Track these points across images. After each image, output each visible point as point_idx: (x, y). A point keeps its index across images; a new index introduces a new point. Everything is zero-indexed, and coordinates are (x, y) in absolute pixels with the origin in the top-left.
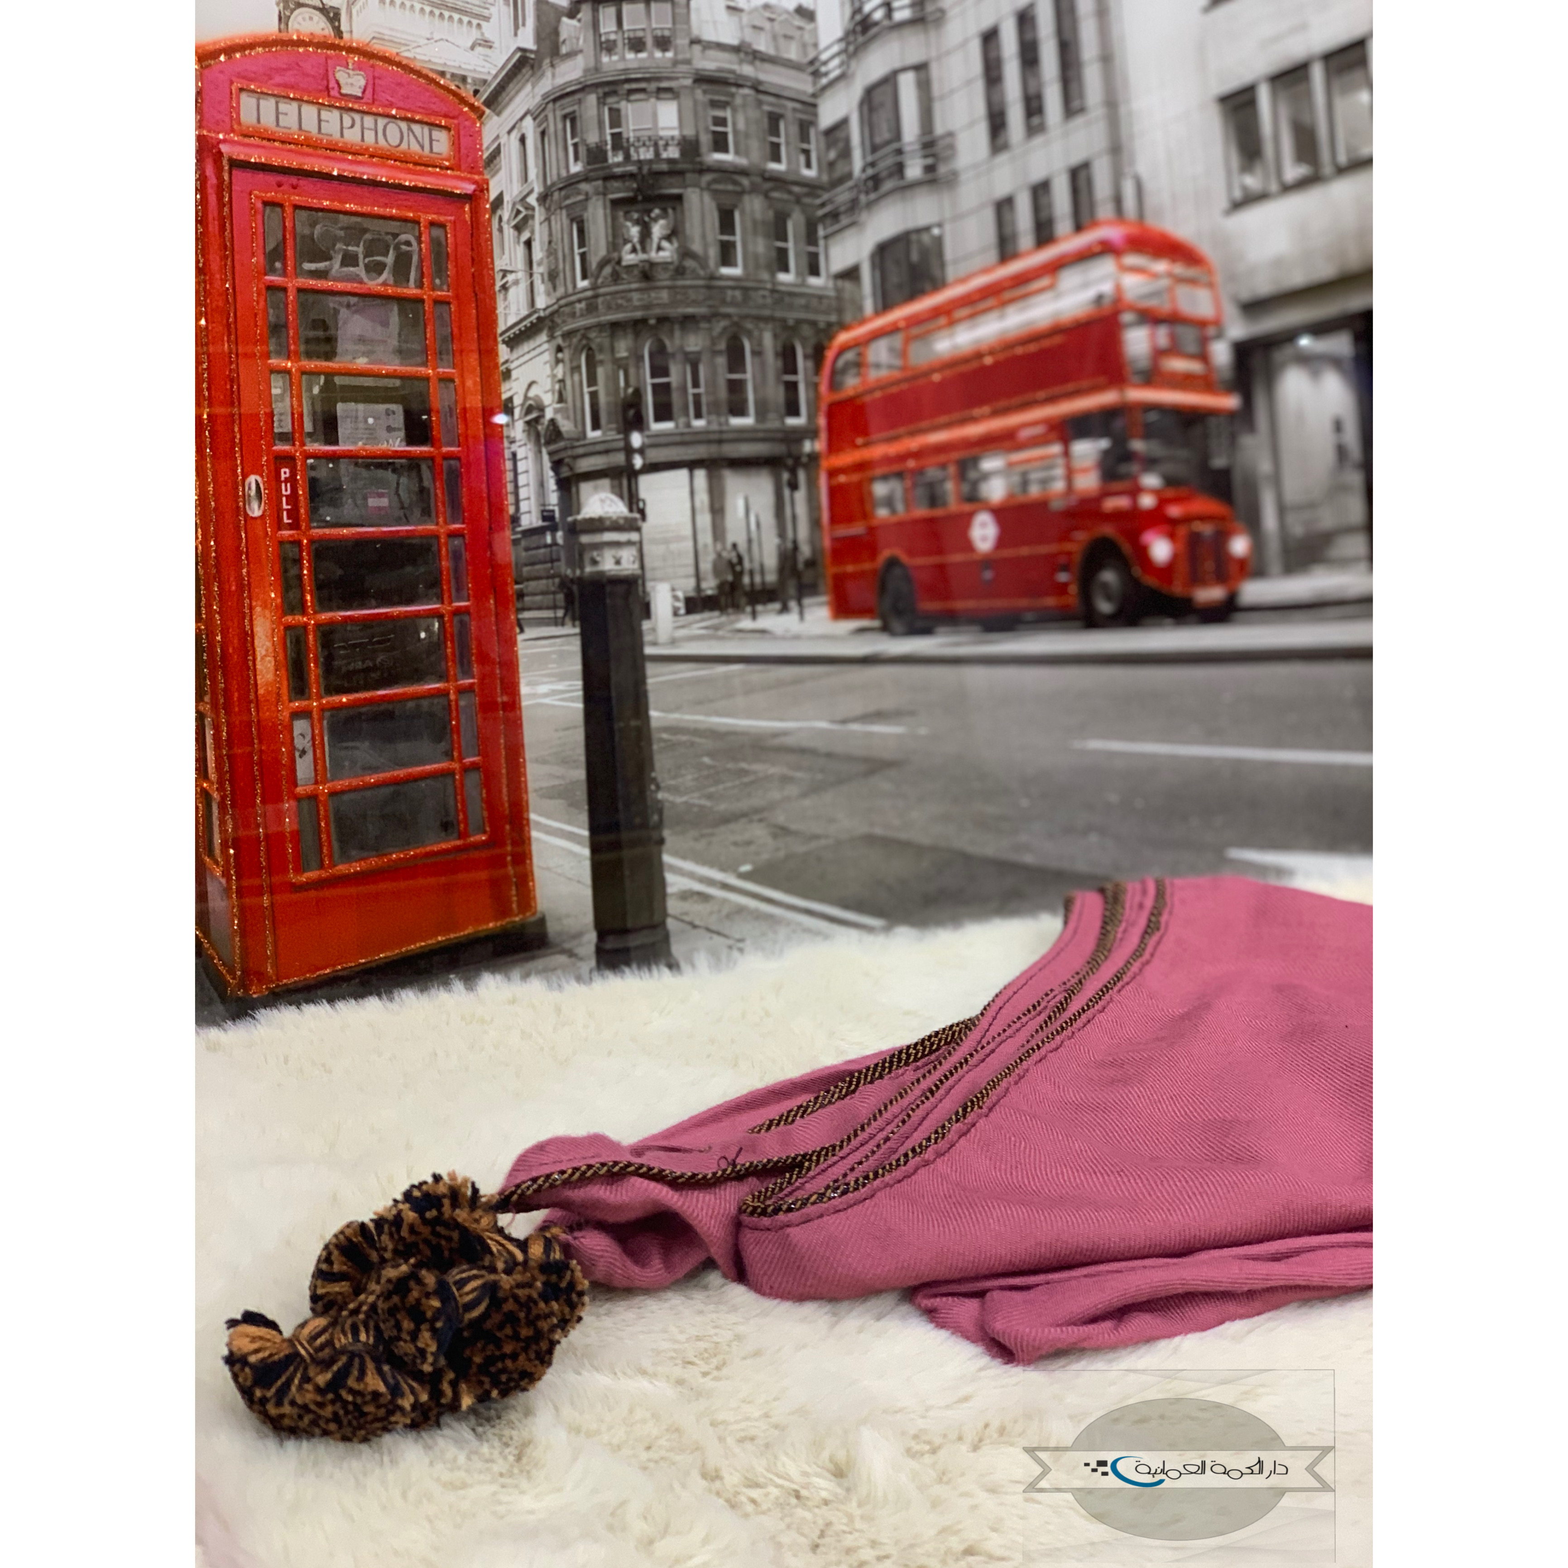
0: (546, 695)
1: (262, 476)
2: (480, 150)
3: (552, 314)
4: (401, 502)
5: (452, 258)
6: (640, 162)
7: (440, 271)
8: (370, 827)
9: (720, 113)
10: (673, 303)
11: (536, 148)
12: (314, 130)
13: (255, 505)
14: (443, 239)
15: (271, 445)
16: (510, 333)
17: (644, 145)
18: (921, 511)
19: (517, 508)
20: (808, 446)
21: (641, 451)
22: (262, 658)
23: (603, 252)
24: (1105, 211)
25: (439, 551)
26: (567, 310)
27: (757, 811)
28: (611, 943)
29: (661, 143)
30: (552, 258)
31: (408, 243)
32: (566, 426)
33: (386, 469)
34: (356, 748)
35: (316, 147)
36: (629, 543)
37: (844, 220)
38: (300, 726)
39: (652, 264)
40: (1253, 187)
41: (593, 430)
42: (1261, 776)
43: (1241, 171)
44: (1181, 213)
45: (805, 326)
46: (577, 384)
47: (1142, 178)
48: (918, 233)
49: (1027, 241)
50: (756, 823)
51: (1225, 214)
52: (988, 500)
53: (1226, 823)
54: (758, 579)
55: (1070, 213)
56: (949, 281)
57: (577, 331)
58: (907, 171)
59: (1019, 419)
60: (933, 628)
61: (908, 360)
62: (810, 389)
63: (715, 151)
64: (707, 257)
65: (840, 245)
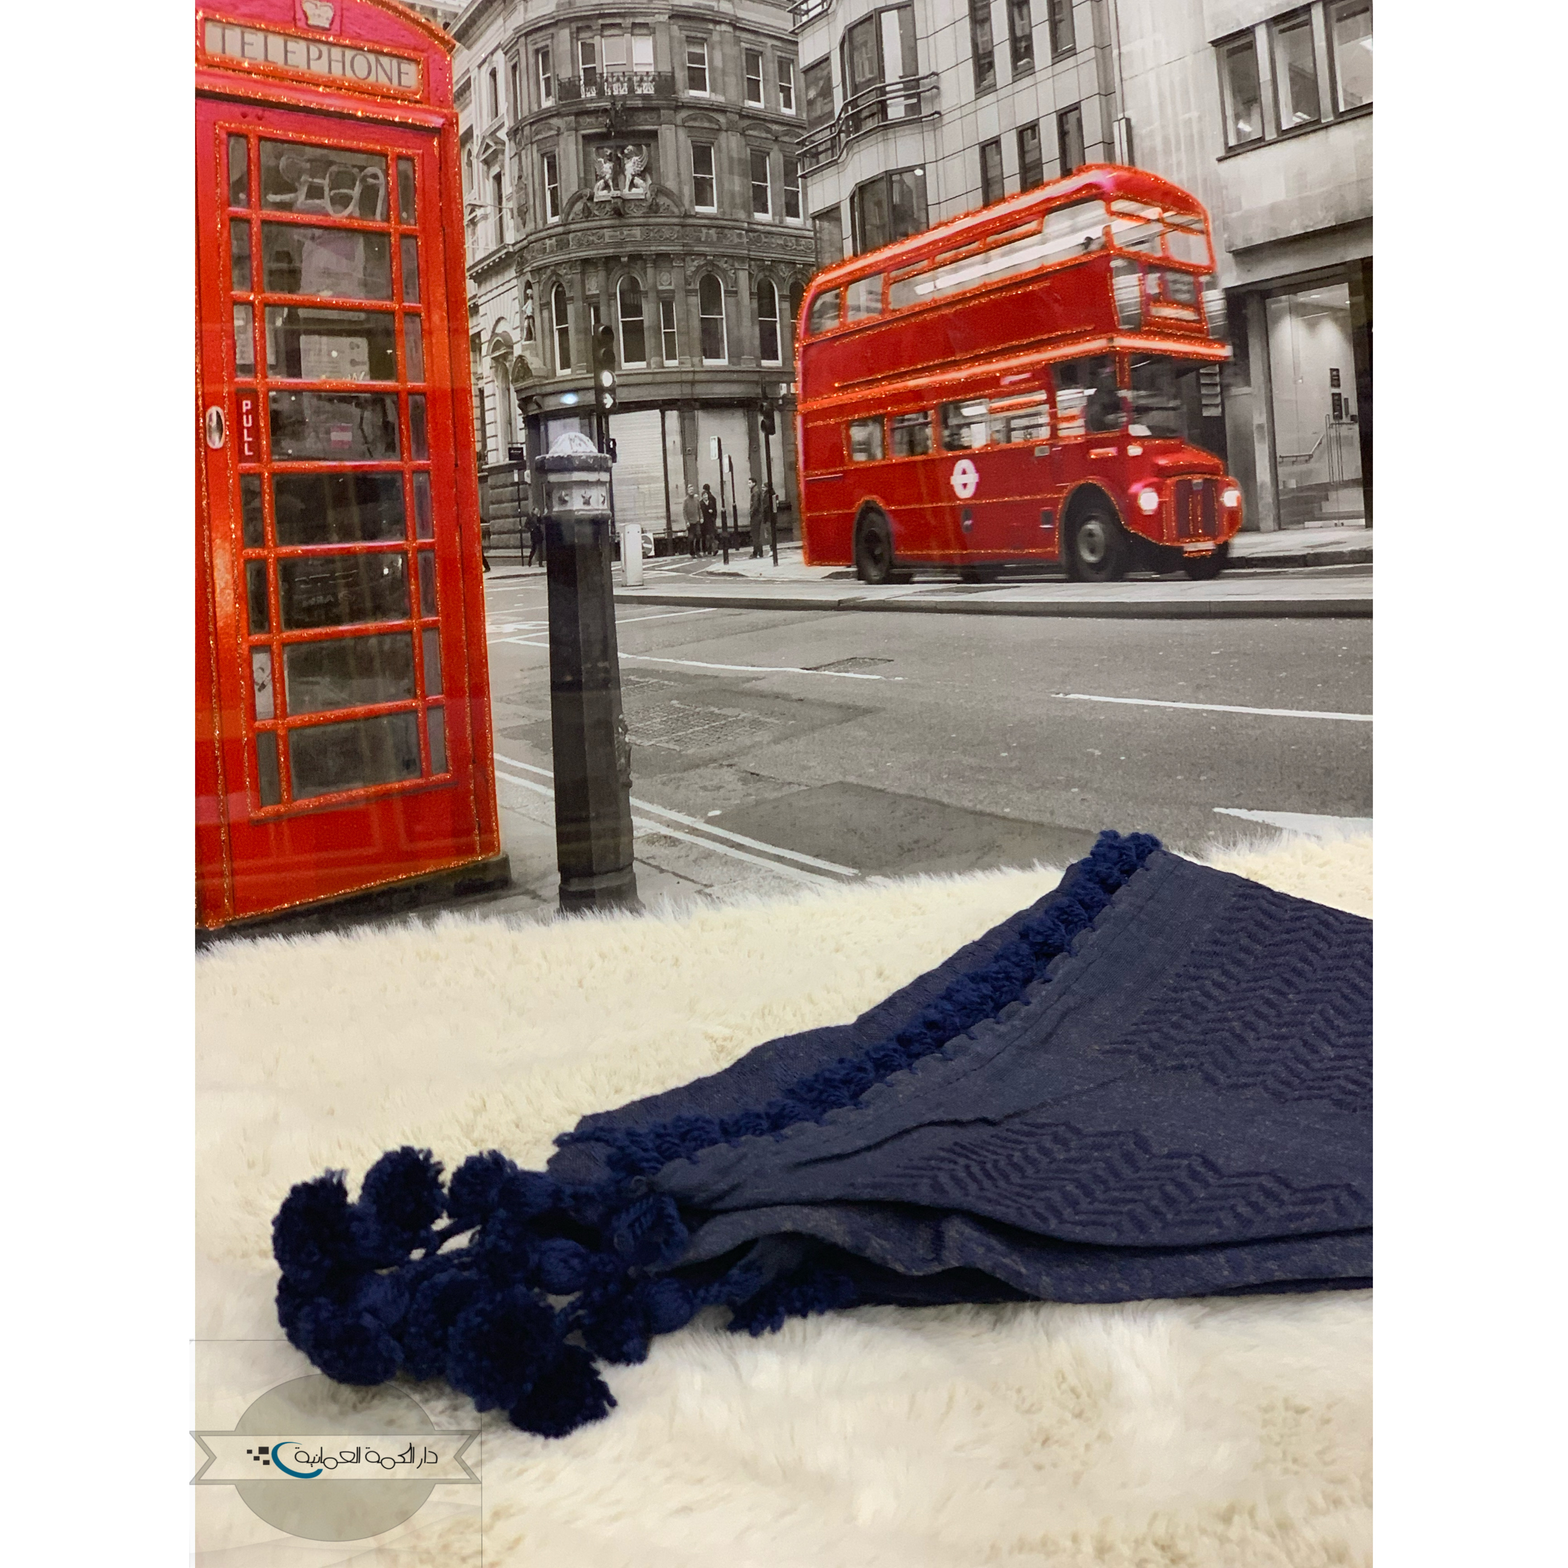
0: (512, 634)
1: (223, 408)
2: (450, 83)
3: (521, 249)
4: (365, 437)
5: (419, 191)
6: (613, 96)
7: (407, 205)
8: (331, 763)
9: (697, 50)
10: (647, 241)
11: (507, 82)
12: (280, 61)
13: (216, 436)
14: (410, 173)
15: (231, 377)
16: (478, 268)
17: (618, 80)
18: (899, 456)
19: (484, 446)
20: (783, 390)
21: (612, 390)
22: (222, 590)
23: (574, 188)
24: (1095, 155)
25: (404, 486)
26: (536, 245)
27: (728, 756)
28: (575, 886)
29: (635, 79)
30: (522, 193)
31: (375, 176)
32: (535, 363)
33: (350, 403)
34: (318, 683)
35: (282, 79)
36: (599, 483)
37: (824, 159)
38: (260, 660)
39: (625, 201)
40: (1250, 133)
41: (562, 368)
42: (1250, 732)
43: (1237, 117)
44: (1174, 160)
45: (782, 266)
46: (546, 321)
47: (1133, 122)
48: (900, 174)
49: (1012, 185)
50: (725, 769)
51: (1220, 160)
52: (969, 447)
53: (1212, 780)
54: (730, 522)
55: (1057, 156)
56: (932, 223)
57: (546, 267)
58: (889, 110)
59: (1003, 364)
60: (911, 575)
61: (888, 304)
62: (788, 331)
63: (692, 88)
64: (682, 195)
65: (819, 185)
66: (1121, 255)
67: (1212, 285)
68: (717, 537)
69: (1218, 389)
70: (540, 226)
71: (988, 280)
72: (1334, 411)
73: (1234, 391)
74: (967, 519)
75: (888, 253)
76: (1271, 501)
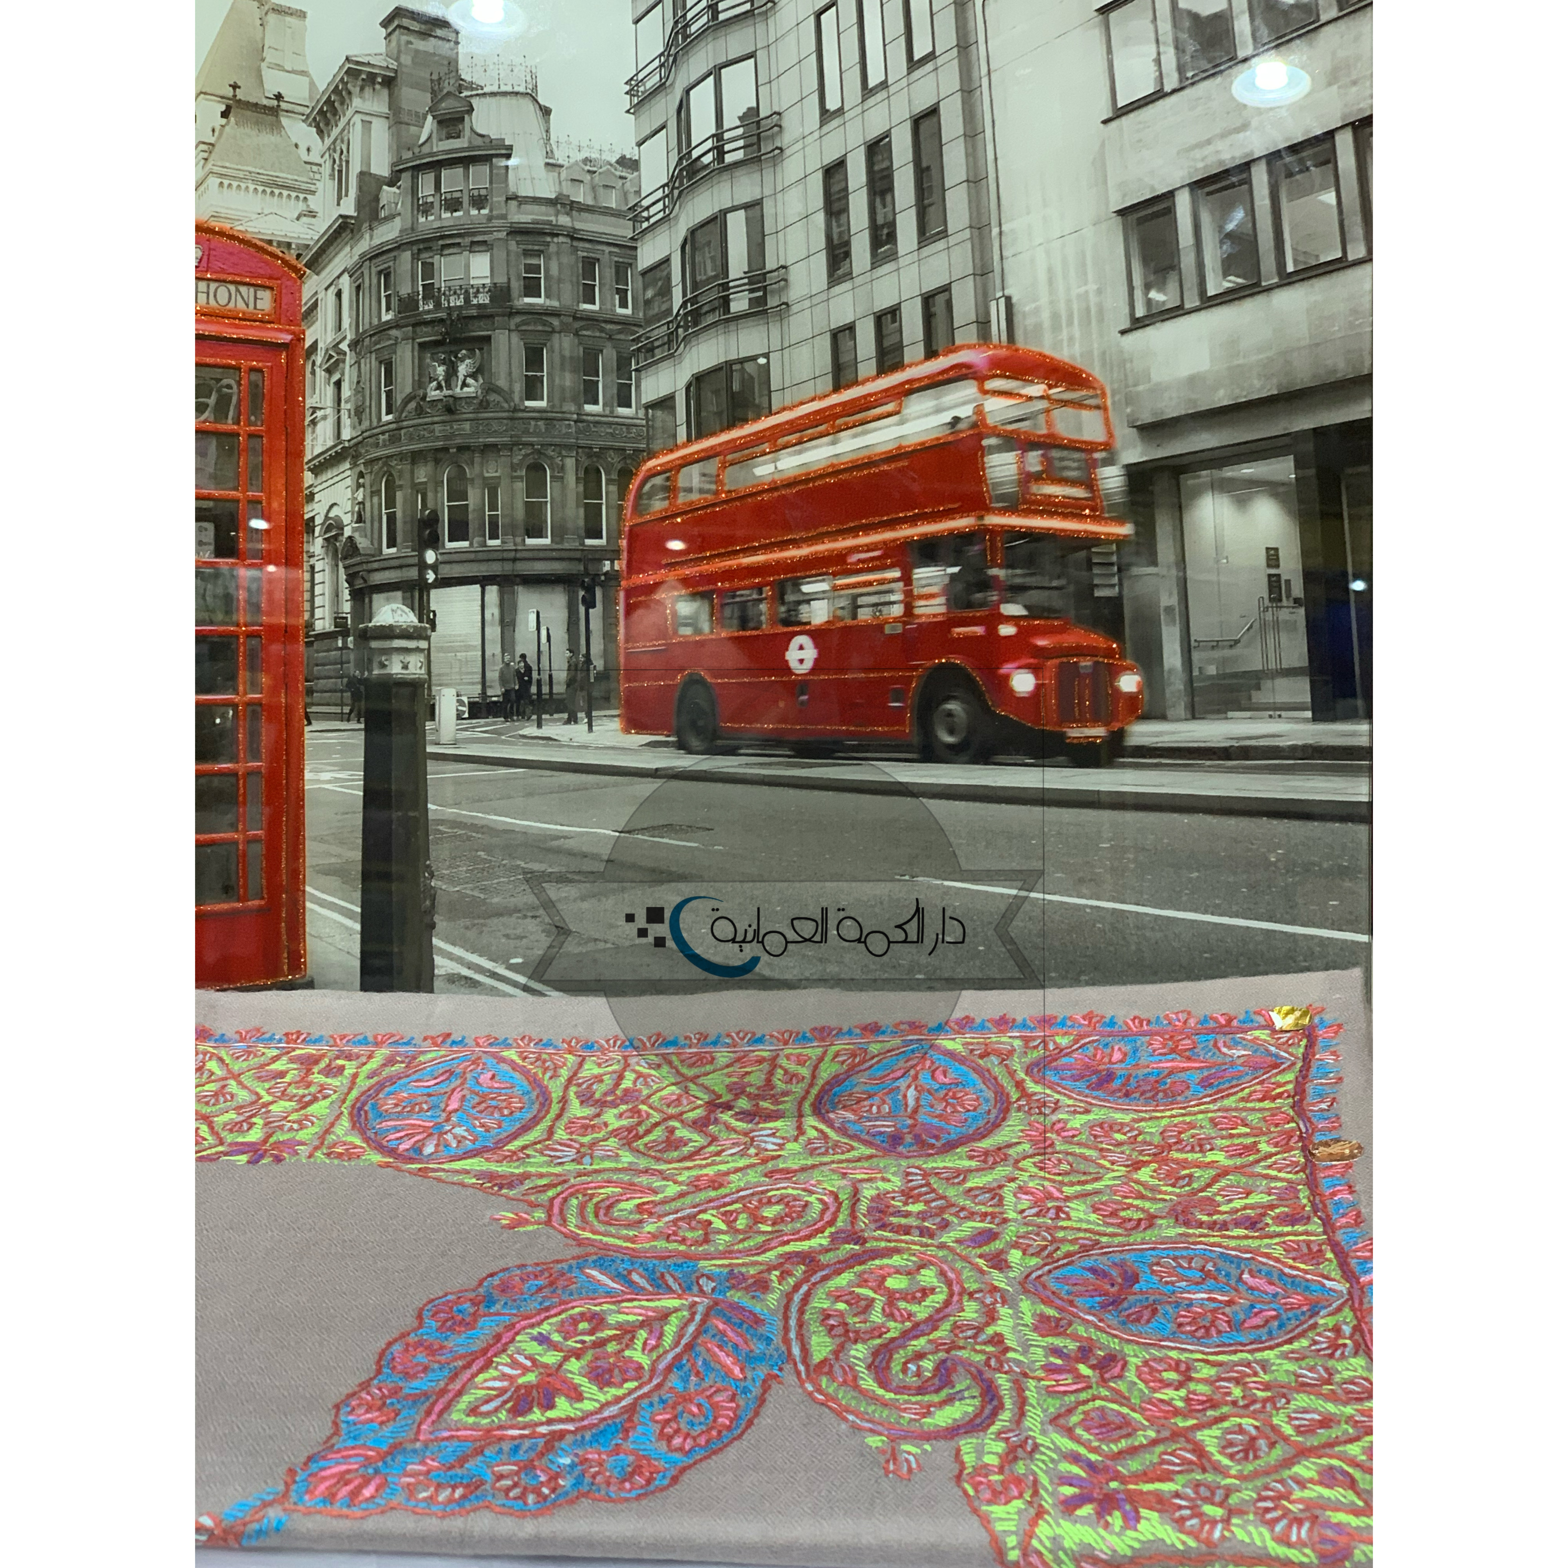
0: (328, 782)
2: (300, 305)
3: (356, 445)
4: (207, 606)
5: (267, 397)
6: (449, 308)
7: (255, 409)
9: (533, 261)
10: (475, 433)
11: (351, 301)
14: (260, 382)
16: (316, 462)
17: (455, 293)
18: (728, 631)
19: (312, 615)
20: (607, 566)
21: (434, 567)
23: (408, 390)
24: (966, 335)
25: (238, 649)
26: (371, 440)
27: (533, 908)
29: (472, 291)
30: (360, 396)
31: (229, 387)
32: (363, 543)
36: (418, 650)
37: (659, 354)
39: (456, 399)
40: (1164, 303)
41: (388, 547)
42: (1148, 934)
43: (1148, 287)
44: (1064, 335)
45: (611, 452)
46: (376, 506)
47: (1014, 300)
48: (741, 363)
49: (868, 368)
50: (529, 920)
51: (1123, 332)
52: (809, 623)
54: (545, 689)
55: (921, 337)
56: (774, 408)
57: (378, 459)
58: (732, 304)
59: (850, 542)
60: (737, 748)
61: (722, 484)
62: (614, 513)
63: (526, 296)
64: (512, 392)
65: (654, 378)
66: (994, 432)
67: (1109, 461)
68: (532, 702)
69: (1116, 568)
70: (375, 424)
71: (835, 461)
72: (1270, 593)
73: (1136, 571)
74: (802, 694)
75: (724, 437)
76: (1182, 687)
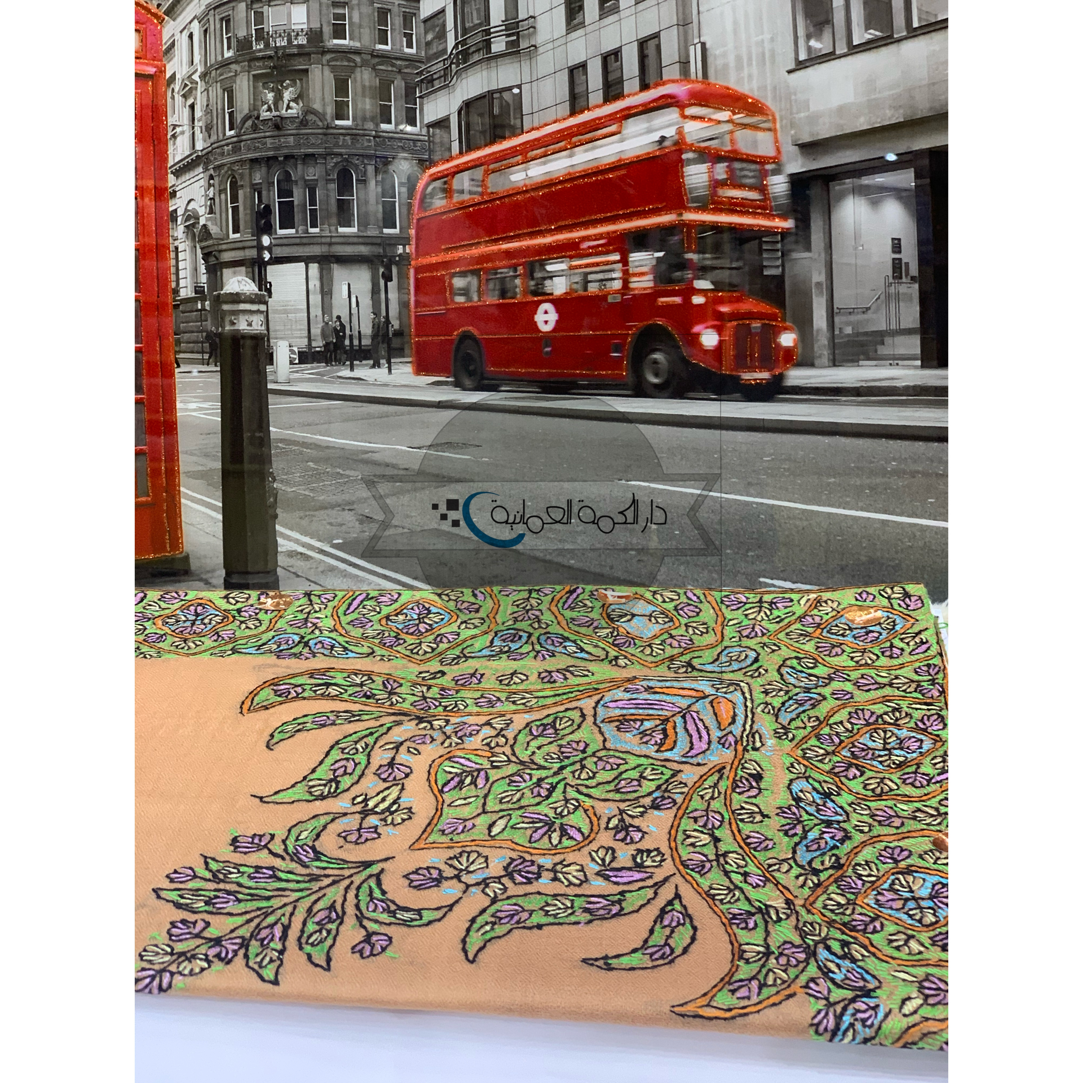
0: (195, 410)
2: (161, 45)
3: (207, 154)
6: (276, 47)
9: (340, 11)
10: (298, 145)
11: (200, 41)
16: (177, 167)
17: (280, 36)
18: (492, 299)
19: (178, 284)
20: (400, 250)
21: (269, 249)
23: (246, 111)
24: (671, 73)
26: (218, 150)
27: (353, 503)
28: (235, 579)
29: (293, 34)
30: (209, 116)
32: (214, 229)
36: (258, 312)
37: (437, 84)
39: (282, 118)
40: (820, 49)
41: (234, 233)
42: (797, 523)
43: (809, 37)
44: (745, 73)
45: (402, 162)
46: (223, 201)
47: (708, 45)
48: (500, 92)
49: (596, 97)
50: (347, 512)
51: (790, 72)
52: (552, 294)
53: (758, 556)
54: (356, 342)
55: (637, 73)
56: (525, 129)
57: (224, 165)
58: (493, 46)
59: (582, 233)
60: (499, 386)
61: (486, 188)
62: (405, 208)
63: (335, 38)
64: (324, 114)
65: (433, 103)
66: (691, 148)
67: (777, 172)
68: (346, 352)
69: (780, 254)
70: (221, 138)
71: (571, 171)
72: (894, 273)
73: (795, 255)
74: (547, 346)
75: (488, 151)
76: (826, 343)
